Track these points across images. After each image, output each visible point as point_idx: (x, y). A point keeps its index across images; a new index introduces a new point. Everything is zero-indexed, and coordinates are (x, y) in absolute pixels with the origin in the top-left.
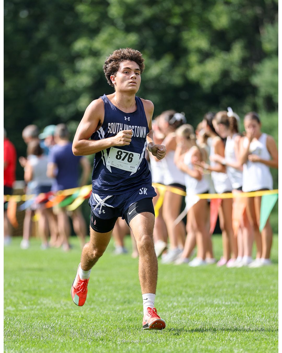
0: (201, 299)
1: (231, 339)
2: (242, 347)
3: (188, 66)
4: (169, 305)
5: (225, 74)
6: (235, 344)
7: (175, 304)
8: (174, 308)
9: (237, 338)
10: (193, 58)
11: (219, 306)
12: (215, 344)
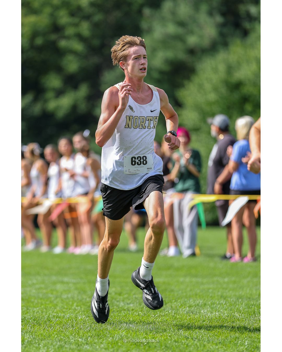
0: (54, 278)
1: (77, 308)
2: (85, 315)
3: (46, 101)
4: (30, 282)
5: (74, 107)
6: (79, 312)
7: (35, 281)
8: (33, 284)
9: (81, 308)
10: (50, 95)
11: (68, 283)
12: (64, 312)
